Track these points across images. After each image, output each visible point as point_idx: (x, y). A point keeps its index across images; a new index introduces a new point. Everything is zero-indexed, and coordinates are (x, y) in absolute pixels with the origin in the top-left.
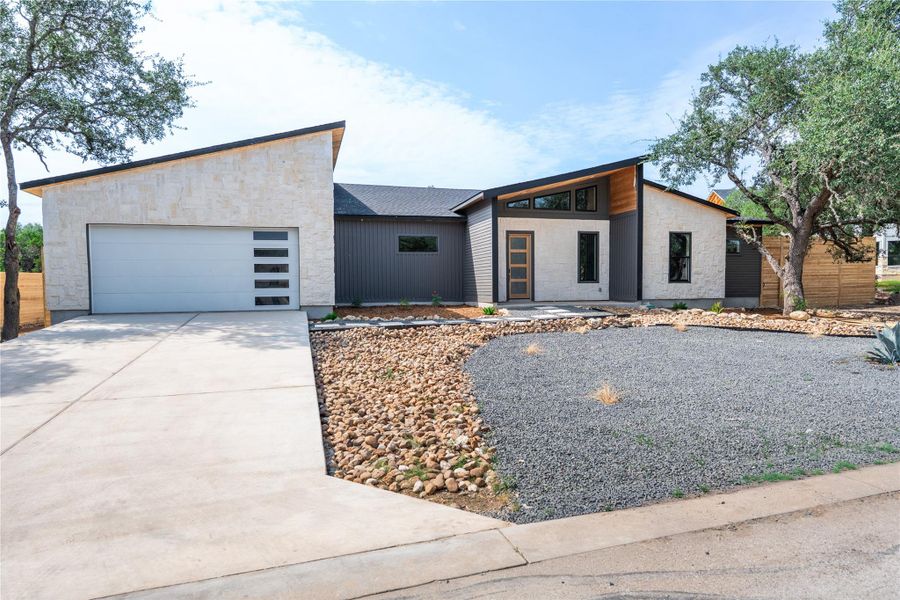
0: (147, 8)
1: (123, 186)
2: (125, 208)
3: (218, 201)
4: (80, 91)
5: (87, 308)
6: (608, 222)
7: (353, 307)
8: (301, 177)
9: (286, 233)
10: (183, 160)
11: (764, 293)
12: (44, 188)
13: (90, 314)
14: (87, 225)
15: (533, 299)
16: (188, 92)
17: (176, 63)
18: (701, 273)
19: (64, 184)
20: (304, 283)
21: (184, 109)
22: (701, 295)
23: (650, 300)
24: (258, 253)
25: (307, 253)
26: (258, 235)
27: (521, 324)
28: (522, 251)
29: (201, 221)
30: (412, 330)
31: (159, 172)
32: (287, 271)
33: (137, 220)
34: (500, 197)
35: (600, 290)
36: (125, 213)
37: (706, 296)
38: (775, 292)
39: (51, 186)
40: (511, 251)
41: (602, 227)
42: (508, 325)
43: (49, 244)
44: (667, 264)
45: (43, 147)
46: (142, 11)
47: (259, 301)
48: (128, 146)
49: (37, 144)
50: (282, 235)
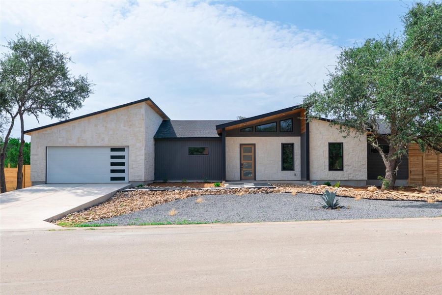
0: (70, 59)
1: (60, 131)
2: (60, 140)
3: (96, 136)
4: (49, 91)
5: (45, 181)
6: (300, 137)
7: (163, 183)
8: (130, 123)
9: (124, 148)
10: (83, 119)
11: (410, 177)
12: (32, 133)
13: (46, 183)
14: (46, 147)
15: (255, 180)
16: (90, 88)
17: (85, 77)
18: (350, 166)
19: (39, 131)
20: (131, 171)
21: (89, 94)
22: (350, 178)
23: (316, 180)
24: (112, 157)
25: (132, 158)
26: (113, 150)
27: (214, 190)
28: (249, 154)
29: (89, 144)
30: (160, 191)
31: (74, 124)
32: (124, 165)
33: (64, 145)
34: (227, 128)
35: (295, 175)
36: (60, 142)
37: (354, 179)
38: (421, 177)
39: (34, 132)
40: (243, 154)
41: (296, 141)
42: (207, 191)
43: (33, 155)
44: (327, 161)
45: (38, 113)
46: (69, 60)
47: (113, 179)
48: (69, 111)
49: (36, 113)
50: (122, 149)
